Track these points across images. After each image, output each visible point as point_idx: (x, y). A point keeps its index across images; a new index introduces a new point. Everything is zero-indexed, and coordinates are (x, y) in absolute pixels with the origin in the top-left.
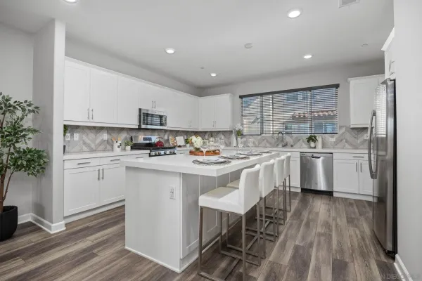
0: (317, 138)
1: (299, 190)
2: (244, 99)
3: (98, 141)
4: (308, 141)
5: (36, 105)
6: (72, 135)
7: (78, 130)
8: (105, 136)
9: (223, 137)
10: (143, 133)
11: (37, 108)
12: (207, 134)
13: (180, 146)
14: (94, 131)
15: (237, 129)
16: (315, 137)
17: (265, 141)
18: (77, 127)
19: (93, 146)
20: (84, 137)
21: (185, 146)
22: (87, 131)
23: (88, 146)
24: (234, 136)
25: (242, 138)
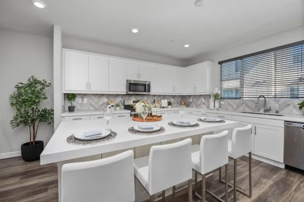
1: (283, 166)
2: (223, 64)
3: (100, 103)
5: (50, 82)
6: (83, 100)
7: (86, 96)
8: (105, 100)
9: (203, 100)
10: (134, 98)
11: (50, 84)
12: (191, 97)
13: (163, 107)
14: (97, 97)
15: (215, 93)
17: (244, 105)
18: (86, 94)
19: (97, 107)
20: (91, 101)
21: (167, 107)
22: (93, 97)
23: (93, 106)
24: (212, 99)
25: (220, 101)
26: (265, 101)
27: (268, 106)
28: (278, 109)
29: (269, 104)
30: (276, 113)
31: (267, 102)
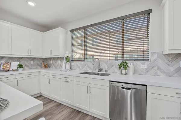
0: (129, 65)
4: (120, 68)
9: (60, 62)
13: (13, 70)
15: (66, 56)
16: (126, 63)
24: (65, 61)
25: (71, 63)
26: (99, 63)
27: (101, 67)
28: (107, 69)
29: (101, 65)
30: (106, 72)
31: (101, 63)
